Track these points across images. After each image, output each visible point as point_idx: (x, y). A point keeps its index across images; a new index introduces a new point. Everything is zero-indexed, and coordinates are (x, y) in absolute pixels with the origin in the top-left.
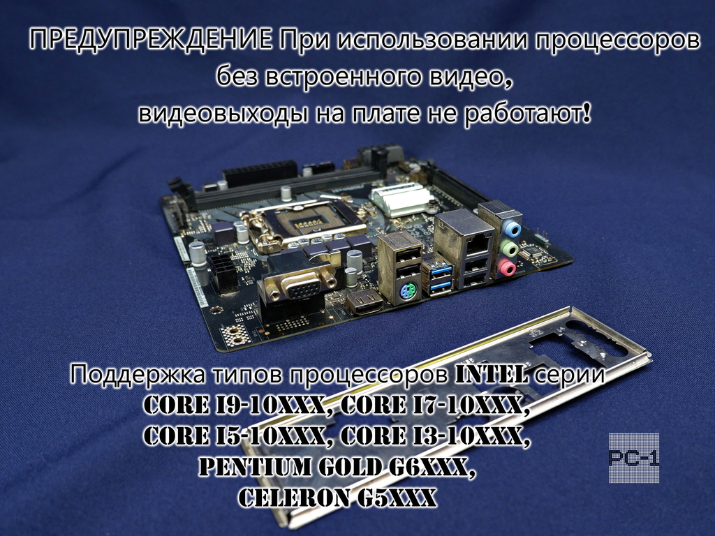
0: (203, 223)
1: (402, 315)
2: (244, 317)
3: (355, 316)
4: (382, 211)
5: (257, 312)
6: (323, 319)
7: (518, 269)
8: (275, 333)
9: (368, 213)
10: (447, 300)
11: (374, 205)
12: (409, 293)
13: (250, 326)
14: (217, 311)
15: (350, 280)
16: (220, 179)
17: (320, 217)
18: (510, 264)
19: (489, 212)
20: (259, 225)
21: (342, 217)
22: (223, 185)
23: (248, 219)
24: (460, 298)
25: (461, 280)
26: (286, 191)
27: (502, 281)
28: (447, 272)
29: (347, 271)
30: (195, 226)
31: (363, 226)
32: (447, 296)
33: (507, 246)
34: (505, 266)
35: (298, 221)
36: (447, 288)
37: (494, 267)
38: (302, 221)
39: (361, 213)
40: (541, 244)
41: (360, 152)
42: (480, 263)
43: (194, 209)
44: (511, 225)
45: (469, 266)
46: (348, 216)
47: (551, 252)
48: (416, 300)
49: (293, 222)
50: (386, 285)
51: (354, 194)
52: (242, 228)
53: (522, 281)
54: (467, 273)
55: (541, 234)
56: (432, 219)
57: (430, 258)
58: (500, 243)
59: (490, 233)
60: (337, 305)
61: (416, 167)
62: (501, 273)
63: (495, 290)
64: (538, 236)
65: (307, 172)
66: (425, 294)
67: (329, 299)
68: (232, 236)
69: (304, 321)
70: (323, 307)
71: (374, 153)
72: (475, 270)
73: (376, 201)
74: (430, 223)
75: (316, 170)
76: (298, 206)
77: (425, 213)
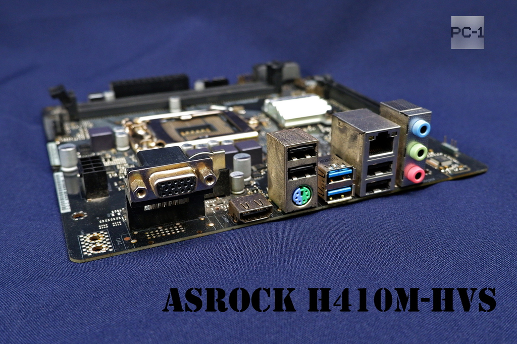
0: (83, 131)
1: (294, 223)
2: (110, 223)
3: (240, 223)
4: (276, 122)
5: (125, 219)
6: (202, 227)
7: (426, 177)
8: (142, 241)
9: (260, 124)
10: (347, 209)
11: (267, 116)
12: (303, 199)
13: (114, 233)
14: (79, 216)
15: (236, 185)
16: (107, 90)
17: (208, 127)
18: (418, 169)
19: (392, 110)
20: (141, 132)
21: (231, 125)
22: (109, 95)
23: (129, 126)
24: (361, 207)
25: (362, 187)
26: (175, 101)
27: (410, 189)
28: (346, 176)
29: (232, 175)
30: (74, 133)
31: (255, 134)
32: (346, 204)
33: (414, 148)
34: (412, 171)
35: (184, 130)
36: (347, 194)
37: (400, 173)
38: (189, 129)
39: (253, 122)
40: (451, 153)
41: (255, 69)
42: (384, 166)
43: (76, 117)
44: (418, 124)
45: (372, 170)
46: (238, 124)
47: (462, 161)
48: (311, 208)
49: (180, 131)
50: (276, 189)
51: (247, 107)
52: (122, 134)
53: (431, 190)
54: (370, 178)
55: (449, 142)
56: (328, 129)
57: (327, 160)
58: (407, 143)
59: (396, 132)
60: (220, 212)
61: (312, 84)
62: (408, 180)
63: (402, 198)
64: (446, 145)
65: (199, 86)
66: (321, 201)
67: (211, 205)
68: (110, 142)
69: (179, 228)
70: (203, 213)
71: (269, 68)
72: (379, 175)
73: (271, 113)
74: (327, 133)
75: (208, 85)
76: (186, 115)
77: (322, 124)
